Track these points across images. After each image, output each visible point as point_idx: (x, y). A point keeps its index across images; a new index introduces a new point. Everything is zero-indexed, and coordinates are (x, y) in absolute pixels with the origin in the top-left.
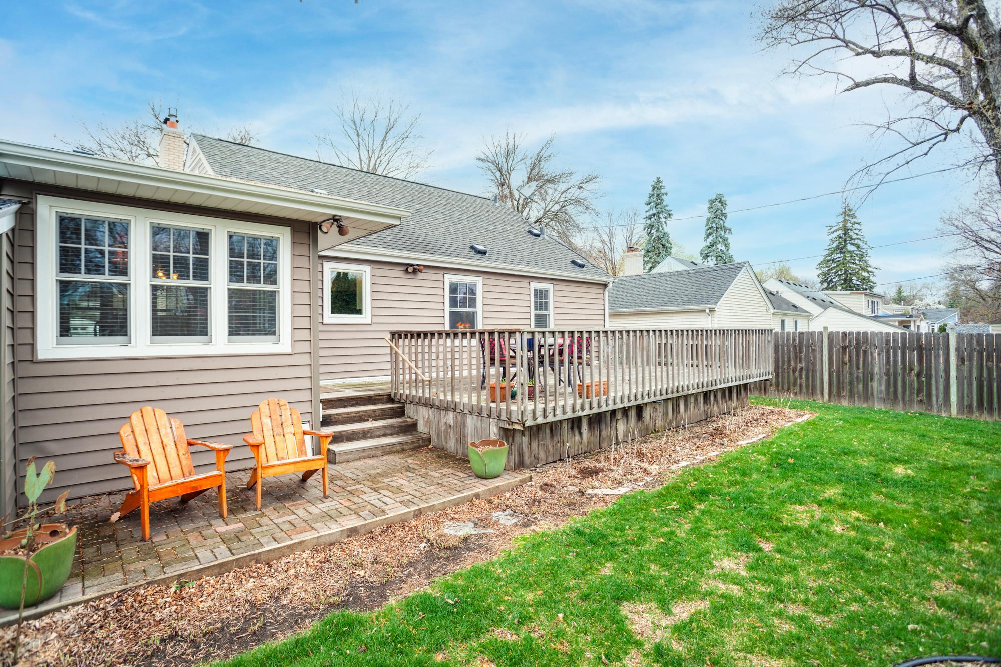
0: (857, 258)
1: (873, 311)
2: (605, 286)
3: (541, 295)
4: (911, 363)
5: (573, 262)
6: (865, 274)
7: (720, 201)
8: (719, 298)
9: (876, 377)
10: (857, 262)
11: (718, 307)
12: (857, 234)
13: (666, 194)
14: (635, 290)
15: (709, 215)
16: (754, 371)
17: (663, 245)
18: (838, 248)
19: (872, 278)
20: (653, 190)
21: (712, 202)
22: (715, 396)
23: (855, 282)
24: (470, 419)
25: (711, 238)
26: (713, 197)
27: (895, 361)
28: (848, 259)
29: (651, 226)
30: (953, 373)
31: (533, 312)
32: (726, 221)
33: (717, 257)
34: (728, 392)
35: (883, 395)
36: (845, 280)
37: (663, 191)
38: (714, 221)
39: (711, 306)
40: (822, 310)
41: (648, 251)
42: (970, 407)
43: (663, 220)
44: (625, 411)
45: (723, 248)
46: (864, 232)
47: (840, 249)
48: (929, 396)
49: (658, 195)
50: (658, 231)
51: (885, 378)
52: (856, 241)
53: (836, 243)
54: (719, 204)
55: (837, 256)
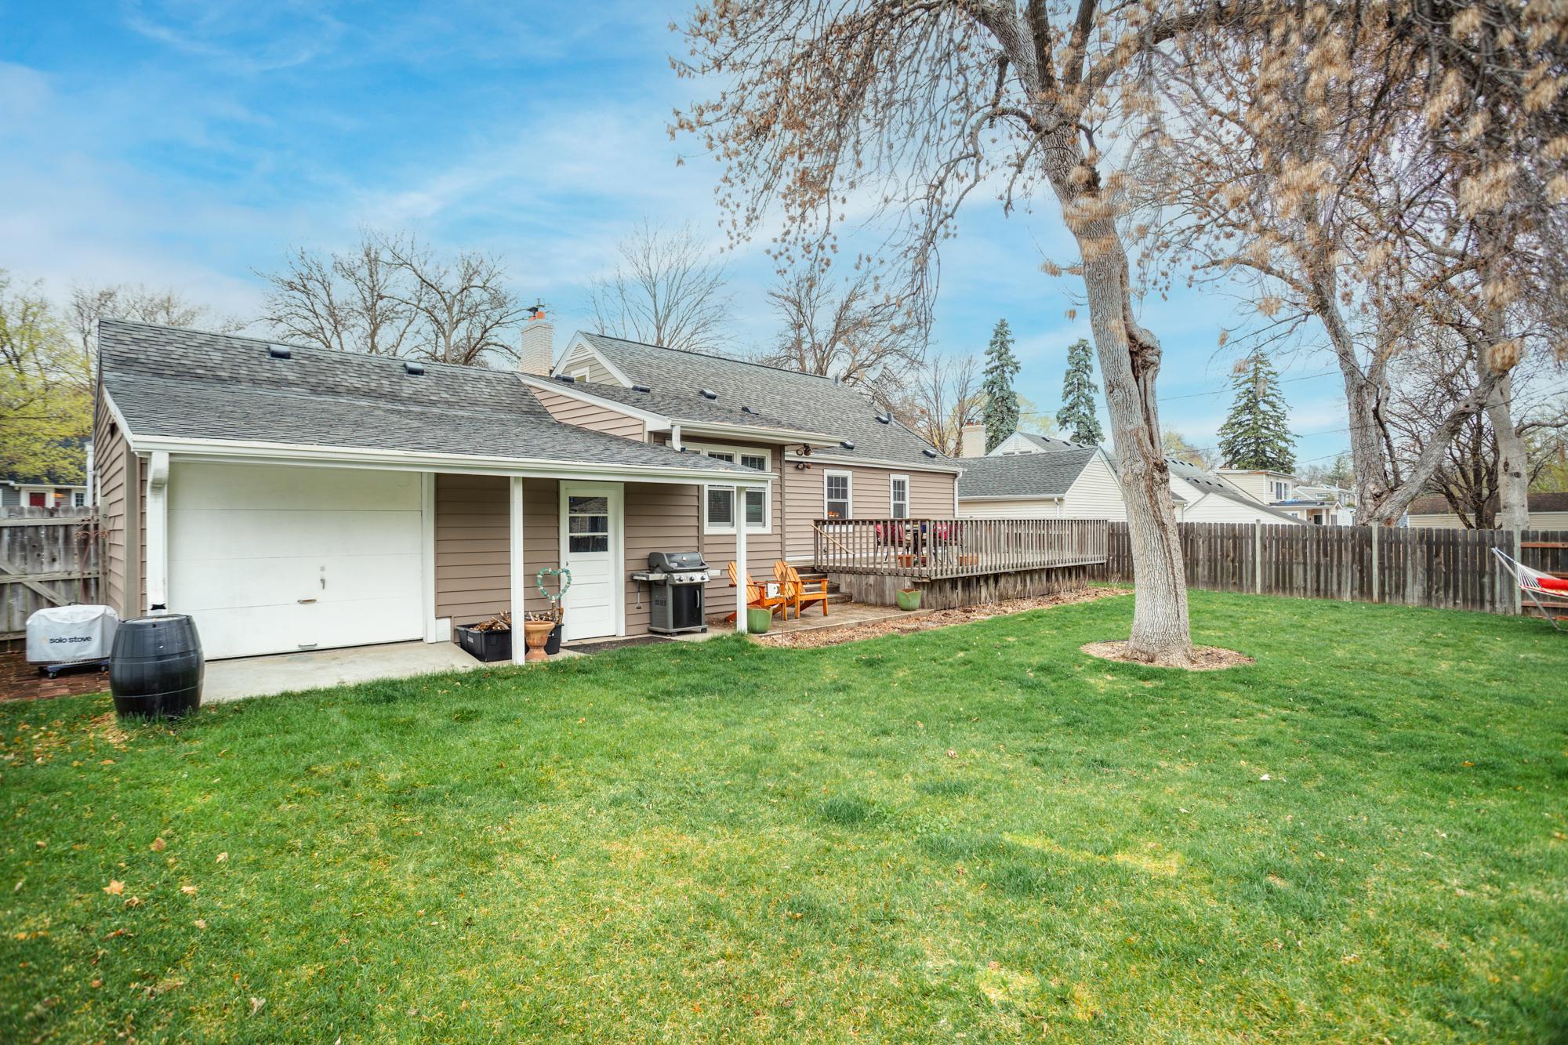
0: (1271, 421)
1: (1279, 495)
2: (955, 475)
3: (899, 485)
4: (1228, 551)
5: (925, 452)
6: (1282, 444)
7: (1084, 349)
8: (1068, 486)
9: (1201, 563)
10: (1272, 427)
11: (1066, 496)
12: (1272, 389)
13: (1013, 341)
14: (980, 475)
15: (1069, 367)
16: (1089, 556)
17: (1009, 409)
18: (1246, 407)
19: (1291, 449)
20: (996, 335)
21: (1072, 349)
22: (1056, 576)
23: (1268, 454)
24: (888, 579)
25: (1071, 397)
26: (1075, 343)
27: (1216, 549)
28: (1260, 423)
29: (993, 383)
30: (1258, 559)
31: (892, 502)
32: (1091, 375)
33: (1078, 423)
34: (1068, 571)
35: (1206, 579)
36: (1256, 451)
37: (1009, 337)
38: (1075, 376)
39: (1060, 495)
40: (1203, 495)
41: (989, 416)
42: (1270, 586)
43: (1008, 375)
44: (987, 577)
45: (1087, 412)
46: (1280, 387)
47: (1251, 407)
48: (1241, 578)
49: (1002, 343)
50: (1001, 389)
51: (1207, 563)
52: (1271, 398)
53: (1244, 401)
54: (1083, 353)
55: (1245, 417)
